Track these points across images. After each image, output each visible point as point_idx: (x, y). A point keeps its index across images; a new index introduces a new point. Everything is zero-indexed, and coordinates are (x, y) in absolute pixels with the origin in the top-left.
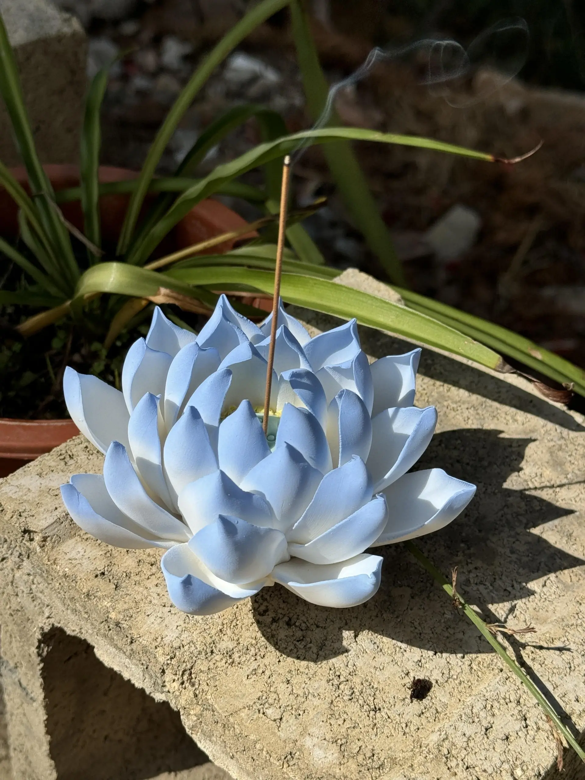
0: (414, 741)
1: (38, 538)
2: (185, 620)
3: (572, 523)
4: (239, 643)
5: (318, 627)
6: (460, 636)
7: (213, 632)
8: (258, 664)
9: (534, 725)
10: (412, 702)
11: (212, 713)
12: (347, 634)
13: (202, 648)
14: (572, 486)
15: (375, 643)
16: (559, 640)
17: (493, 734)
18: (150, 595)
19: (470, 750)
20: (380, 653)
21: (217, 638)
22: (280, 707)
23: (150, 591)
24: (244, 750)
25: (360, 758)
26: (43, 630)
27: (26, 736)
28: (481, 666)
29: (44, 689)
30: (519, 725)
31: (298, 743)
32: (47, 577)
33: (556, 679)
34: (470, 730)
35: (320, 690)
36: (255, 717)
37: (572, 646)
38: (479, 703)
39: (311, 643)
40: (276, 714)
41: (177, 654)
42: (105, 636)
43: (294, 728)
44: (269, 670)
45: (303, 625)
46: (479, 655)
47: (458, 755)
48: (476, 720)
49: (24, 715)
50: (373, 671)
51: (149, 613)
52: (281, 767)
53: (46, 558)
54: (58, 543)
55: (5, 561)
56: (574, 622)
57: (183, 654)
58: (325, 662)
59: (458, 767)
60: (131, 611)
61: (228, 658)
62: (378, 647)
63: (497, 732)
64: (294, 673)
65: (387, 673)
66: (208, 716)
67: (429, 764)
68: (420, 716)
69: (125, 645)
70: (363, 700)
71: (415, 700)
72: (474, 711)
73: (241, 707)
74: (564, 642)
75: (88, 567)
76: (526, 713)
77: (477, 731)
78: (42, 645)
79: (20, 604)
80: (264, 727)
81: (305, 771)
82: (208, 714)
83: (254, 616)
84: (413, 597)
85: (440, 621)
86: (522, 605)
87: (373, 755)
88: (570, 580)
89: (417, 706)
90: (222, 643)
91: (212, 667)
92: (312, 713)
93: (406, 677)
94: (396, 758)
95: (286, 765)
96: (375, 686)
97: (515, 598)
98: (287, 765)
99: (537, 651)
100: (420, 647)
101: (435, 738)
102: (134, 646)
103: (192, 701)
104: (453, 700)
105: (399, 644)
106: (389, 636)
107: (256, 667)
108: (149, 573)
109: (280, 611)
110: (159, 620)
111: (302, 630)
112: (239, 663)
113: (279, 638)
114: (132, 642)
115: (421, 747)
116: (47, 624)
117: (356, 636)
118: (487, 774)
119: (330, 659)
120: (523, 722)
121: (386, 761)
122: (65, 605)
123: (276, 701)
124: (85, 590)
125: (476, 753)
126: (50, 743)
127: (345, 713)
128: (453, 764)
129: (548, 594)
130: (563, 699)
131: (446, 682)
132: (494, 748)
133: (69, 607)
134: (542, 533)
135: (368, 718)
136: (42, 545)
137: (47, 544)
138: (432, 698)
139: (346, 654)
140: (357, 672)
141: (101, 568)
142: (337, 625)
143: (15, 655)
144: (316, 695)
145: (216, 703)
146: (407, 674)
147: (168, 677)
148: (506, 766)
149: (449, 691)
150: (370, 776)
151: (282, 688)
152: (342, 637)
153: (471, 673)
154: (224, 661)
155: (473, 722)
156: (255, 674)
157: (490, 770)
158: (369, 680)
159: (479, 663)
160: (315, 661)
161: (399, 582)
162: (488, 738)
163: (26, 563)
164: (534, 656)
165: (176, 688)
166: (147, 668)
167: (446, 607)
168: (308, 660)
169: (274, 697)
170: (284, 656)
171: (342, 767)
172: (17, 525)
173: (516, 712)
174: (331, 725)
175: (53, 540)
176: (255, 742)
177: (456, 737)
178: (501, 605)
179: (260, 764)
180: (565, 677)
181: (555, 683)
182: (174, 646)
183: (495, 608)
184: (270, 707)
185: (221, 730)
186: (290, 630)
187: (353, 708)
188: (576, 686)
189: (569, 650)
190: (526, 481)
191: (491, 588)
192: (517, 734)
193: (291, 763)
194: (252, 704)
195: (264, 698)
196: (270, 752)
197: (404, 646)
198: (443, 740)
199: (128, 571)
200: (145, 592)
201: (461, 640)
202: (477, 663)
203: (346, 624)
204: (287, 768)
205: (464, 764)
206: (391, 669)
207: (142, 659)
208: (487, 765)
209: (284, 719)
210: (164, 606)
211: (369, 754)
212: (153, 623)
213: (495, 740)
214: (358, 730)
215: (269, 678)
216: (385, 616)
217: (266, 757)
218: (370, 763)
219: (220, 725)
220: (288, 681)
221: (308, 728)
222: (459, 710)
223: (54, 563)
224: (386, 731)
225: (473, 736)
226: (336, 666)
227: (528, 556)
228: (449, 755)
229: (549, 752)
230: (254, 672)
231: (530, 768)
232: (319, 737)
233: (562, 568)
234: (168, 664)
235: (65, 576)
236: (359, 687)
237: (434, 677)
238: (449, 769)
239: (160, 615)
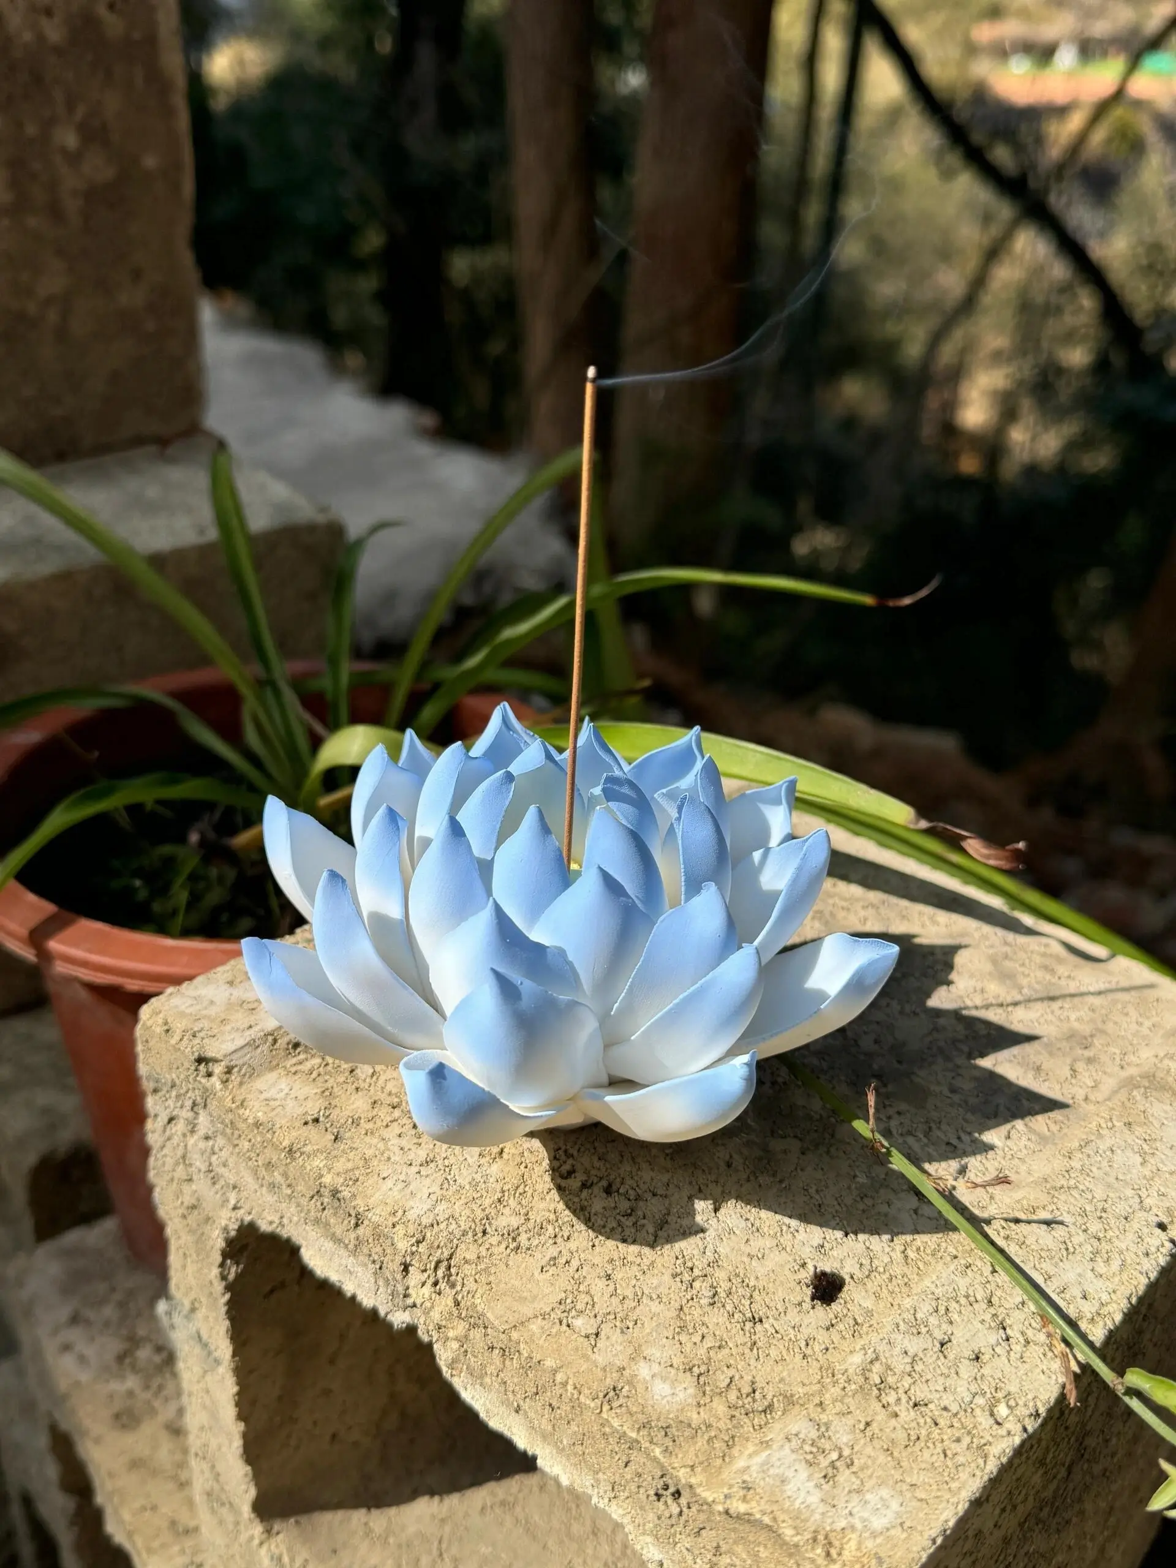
0: (821, 1368)
1: (218, 1069)
2: (442, 1185)
3: (1040, 1053)
4: (529, 1219)
5: (654, 1195)
6: (884, 1208)
7: (487, 1202)
8: (558, 1249)
9: (1019, 1335)
10: (813, 1308)
11: (483, 1331)
12: (702, 1206)
13: (468, 1226)
14: (1031, 1004)
15: (747, 1219)
16: (1044, 1208)
17: (954, 1352)
18: (389, 1150)
19: (917, 1376)
20: (756, 1234)
21: (493, 1212)
22: (596, 1316)
23: (390, 1143)
24: (537, 1393)
25: (732, 1396)
26: (228, 1233)
27: (210, 1428)
28: (922, 1253)
29: (231, 1339)
30: (994, 1337)
31: (627, 1373)
32: (233, 1134)
33: (1047, 1266)
34: (914, 1345)
35: (661, 1290)
36: (554, 1331)
37: (1067, 1219)
38: (927, 1304)
39: (644, 1218)
40: (588, 1327)
41: (428, 1235)
42: (317, 1221)
43: (619, 1348)
44: (577, 1258)
45: (631, 1192)
46: (916, 1236)
47: (899, 1385)
48: (924, 1330)
49: (208, 1392)
50: (746, 1259)
51: (385, 1175)
52: (598, 1411)
53: (230, 1097)
54: (250, 1076)
55: (174, 1122)
56: (1063, 1182)
57: (437, 1234)
58: (668, 1246)
59: (900, 1404)
60: (357, 1172)
61: (510, 1240)
62: (752, 1225)
63: (960, 1347)
64: (617, 1263)
65: (769, 1264)
66: (477, 1337)
67: (851, 1399)
68: (828, 1329)
69: (348, 1230)
70: (732, 1305)
71: (818, 1302)
72: (919, 1316)
73: (530, 1315)
74: (1052, 1211)
75: (293, 1109)
76: (1004, 1319)
77: (926, 1347)
78: (229, 1261)
79: (196, 1195)
80: (570, 1347)
81: (640, 1416)
82: (477, 1334)
83: (552, 1180)
84: (803, 1153)
85: (849, 1188)
86: (978, 1164)
87: (754, 1392)
88: (1046, 1129)
89: (821, 1314)
90: (501, 1218)
91: (484, 1253)
92: (649, 1326)
93: (801, 1269)
94: (792, 1396)
95: (606, 1407)
96: (751, 1284)
97: (965, 1154)
98: (609, 1407)
99: (1012, 1225)
100: (821, 1226)
101: (857, 1359)
102: (361, 1231)
103: (451, 1314)
104: (882, 1305)
105: (787, 1220)
106: (769, 1208)
107: (555, 1254)
108: (389, 1119)
109: (593, 1172)
110: (401, 1185)
111: (629, 1200)
112: (528, 1249)
113: (593, 1211)
114: (357, 1225)
115: (833, 1376)
116: (233, 1220)
117: (716, 1210)
118: (950, 1414)
119: (676, 1241)
120: (1001, 1331)
121: (775, 1400)
122: (258, 1178)
123: (589, 1307)
124: (286, 1143)
125: (927, 1381)
126: (245, 1436)
127: (703, 1324)
128: (891, 1398)
129: (1015, 1149)
130: (1063, 1295)
131: (868, 1277)
132: (957, 1373)
133: (264, 1182)
134: (994, 1065)
135: (741, 1332)
136: (224, 1079)
137: (233, 1077)
138: (845, 1303)
139: (701, 1235)
140: (720, 1263)
141: (313, 1112)
142: (685, 1193)
143: (191, 1288)
144: (654, 1297)
145: (489, 1308)
146: (804, 1265)
147: (415, 1277)
148: (980, 1401)
149: (873, 1291)
150: (750, 1424)
151: (599, 1287)
152: (694, 1210)
153: (907, 1264)
154: (503, 1246)
155: (919, 1333)
156: (554, 1265)
157: (954, 1408)
158: (742, 1275)
159: (918, 1249)
160: (652, 1246)
161: (780, 1132)
162: (945, 1357)
163: (203, 1119)
164: (1008, 1232)
165: (427, 1296)
166: (381, 1268)
167: (858, 1167)
168: (641, 1244)
169: (586, 1300)
170: (600, 1237)
171: (701, 1410)
172: (189, 1049)
173: (987, 1317)
174: (681, 1344)
175: (243, 1071)
176: (555, 1372)
177: (892, 1356)
178: (944, 1164)
179: (563, 1414)
180: (1061, 1264)
181: (1046, 1272)
182: (424, 1223)
183: (936, 1167)
184: (578, 1316)
185: (497, 1361)
186: (609, 1199)
187: (716, 1318)
188: (1080, 1275)
189: (1061, 1223)
190: (961, 997)
191: (925, 1140)
192: (993, 1350)
193: (615, 1404)
194: (548, 1310)
195: (569, 1301)
196: (578, 1386)
197: (794, 1223)
198: (871, 1362)
199: (356, 1117)
200: (381, 1145)
201: (886, 1215)
202: (914, 1248)
203: (700, 1190)
204: (608, 1411)
205: (910, 1398)
206: (775, 1258)
207: (374, 1250)
208: (947, 1400)
209: (602, 1335)
210: (411, 1165)
211: (746, 1389)
212: (391, 1189)
213: (958, 1359)
214: (726, 1351)
215: (577, 1270)
216: (761, 1180)
217: (573, 1394)
218: (749, 1403)
219: (497, 1351)
220: (609, 1276)
221: (643, 1348)
222: (891, 1317)
223: (242, 1104)
224: (773, 1353)
225: (921, 1355)
226: (685, 1254)
227: (978, 1096)
228: (882, 1386)
229: (1050, 1377)
230: (552, 1263)
231: (1021, 1403)
232: (662, 1362)
233: (1032, 1113)
234: (413, 1253)
235: (257, 1125)
236: (725, 1285)
237: (847, 1269)
238: (884, 1406)
239: (402, 1177)
